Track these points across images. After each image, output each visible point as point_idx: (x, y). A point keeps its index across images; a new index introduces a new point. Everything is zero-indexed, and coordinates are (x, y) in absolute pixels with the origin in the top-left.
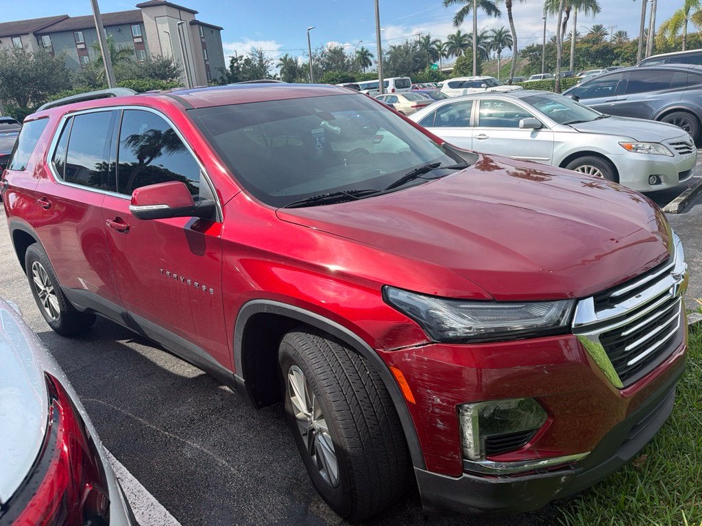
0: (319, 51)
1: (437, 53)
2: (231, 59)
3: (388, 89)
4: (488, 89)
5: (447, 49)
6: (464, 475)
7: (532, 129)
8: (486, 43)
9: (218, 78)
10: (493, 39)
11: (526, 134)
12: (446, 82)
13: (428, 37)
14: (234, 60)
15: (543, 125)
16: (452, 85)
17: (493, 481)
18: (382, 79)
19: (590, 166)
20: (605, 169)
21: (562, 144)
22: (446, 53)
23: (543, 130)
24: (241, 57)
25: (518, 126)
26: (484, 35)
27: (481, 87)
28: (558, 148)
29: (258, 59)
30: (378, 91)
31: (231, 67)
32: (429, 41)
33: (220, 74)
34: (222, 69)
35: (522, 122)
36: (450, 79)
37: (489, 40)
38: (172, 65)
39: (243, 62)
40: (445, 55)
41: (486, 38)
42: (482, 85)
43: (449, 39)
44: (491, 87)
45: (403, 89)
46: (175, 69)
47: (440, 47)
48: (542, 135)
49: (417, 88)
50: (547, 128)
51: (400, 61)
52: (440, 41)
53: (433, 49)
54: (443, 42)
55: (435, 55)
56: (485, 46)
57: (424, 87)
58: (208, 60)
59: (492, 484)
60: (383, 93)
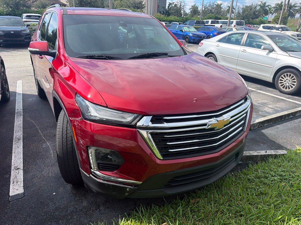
0: (208, 4)
1: (267, 11)
2: (169, 3)
3: (232, 25)
4: (282, 32)
5: (273, 10)
6: (91, 175)
7: (268, 51)
8: (295, 9)
9: (162, 11)
10: (299, 8)
11: (264, 53)
12: (262, 25)
13: (265, 3)
14: (170, 4)
15: (273, 49)
16: (264, 27)
17: (98, 180)
18: (230, 20)
19: (291, 74)
20: (298, 77)
21: (280, 61)
22: (273, 12)
23: (273, 52)
24: (173, 3)
25: (260, 48)
26: (295, 5)
27: (279, 30)
28: (277, 62)
29: (180, 5)
30: (227, 25)
31: (168, 7)
32: (265, 5)
33: (163, 10)
34: (164, 7)
35: (263, 47)
36: (264, 24)
37: (297, 8)
38: (143, 3)
39: (173, 5)
40: (272, 13)
41: (296, 7)
42: (280, 29)
43: (276, 5)
44: (284, 31)
45: (240, 26)
46: (144, 5)
47: (270, 9)
48: (272, 55)
49: (250, 27)
50: (275, 51)
51: (246, 13)
52: (270, 6)
53: (266, 9)
54: (272, 6)
55: (266, 13)
56: (294, 11)
57: (254, 27)
58: (159, 3)
59: (97, 181)
60: (229, 26)
